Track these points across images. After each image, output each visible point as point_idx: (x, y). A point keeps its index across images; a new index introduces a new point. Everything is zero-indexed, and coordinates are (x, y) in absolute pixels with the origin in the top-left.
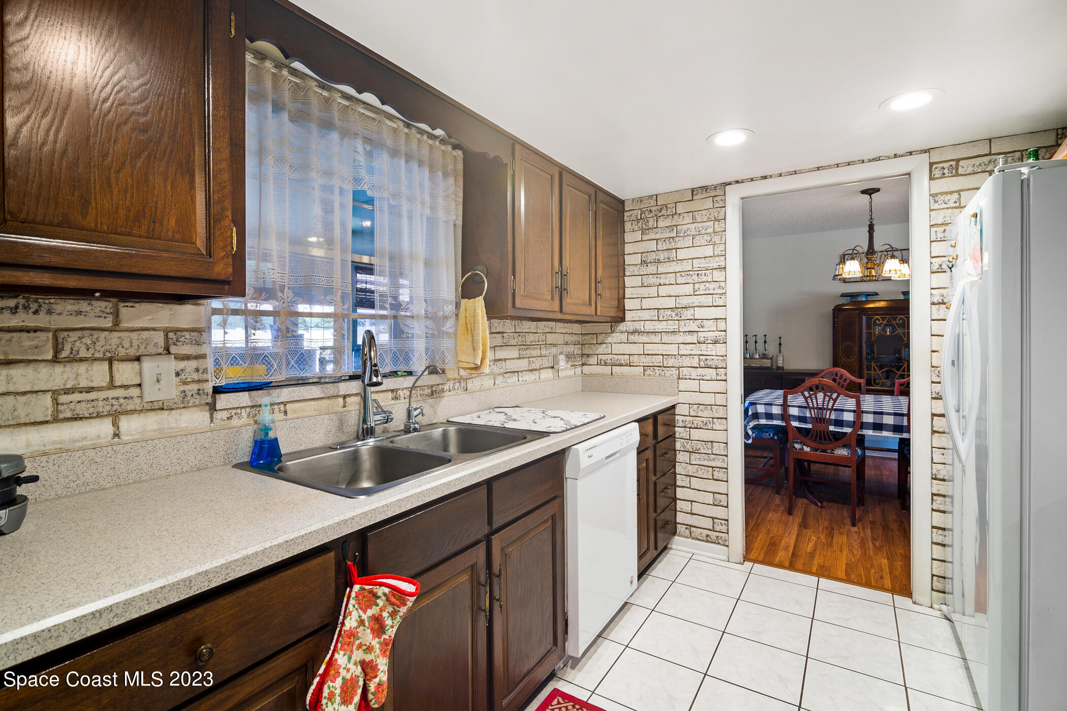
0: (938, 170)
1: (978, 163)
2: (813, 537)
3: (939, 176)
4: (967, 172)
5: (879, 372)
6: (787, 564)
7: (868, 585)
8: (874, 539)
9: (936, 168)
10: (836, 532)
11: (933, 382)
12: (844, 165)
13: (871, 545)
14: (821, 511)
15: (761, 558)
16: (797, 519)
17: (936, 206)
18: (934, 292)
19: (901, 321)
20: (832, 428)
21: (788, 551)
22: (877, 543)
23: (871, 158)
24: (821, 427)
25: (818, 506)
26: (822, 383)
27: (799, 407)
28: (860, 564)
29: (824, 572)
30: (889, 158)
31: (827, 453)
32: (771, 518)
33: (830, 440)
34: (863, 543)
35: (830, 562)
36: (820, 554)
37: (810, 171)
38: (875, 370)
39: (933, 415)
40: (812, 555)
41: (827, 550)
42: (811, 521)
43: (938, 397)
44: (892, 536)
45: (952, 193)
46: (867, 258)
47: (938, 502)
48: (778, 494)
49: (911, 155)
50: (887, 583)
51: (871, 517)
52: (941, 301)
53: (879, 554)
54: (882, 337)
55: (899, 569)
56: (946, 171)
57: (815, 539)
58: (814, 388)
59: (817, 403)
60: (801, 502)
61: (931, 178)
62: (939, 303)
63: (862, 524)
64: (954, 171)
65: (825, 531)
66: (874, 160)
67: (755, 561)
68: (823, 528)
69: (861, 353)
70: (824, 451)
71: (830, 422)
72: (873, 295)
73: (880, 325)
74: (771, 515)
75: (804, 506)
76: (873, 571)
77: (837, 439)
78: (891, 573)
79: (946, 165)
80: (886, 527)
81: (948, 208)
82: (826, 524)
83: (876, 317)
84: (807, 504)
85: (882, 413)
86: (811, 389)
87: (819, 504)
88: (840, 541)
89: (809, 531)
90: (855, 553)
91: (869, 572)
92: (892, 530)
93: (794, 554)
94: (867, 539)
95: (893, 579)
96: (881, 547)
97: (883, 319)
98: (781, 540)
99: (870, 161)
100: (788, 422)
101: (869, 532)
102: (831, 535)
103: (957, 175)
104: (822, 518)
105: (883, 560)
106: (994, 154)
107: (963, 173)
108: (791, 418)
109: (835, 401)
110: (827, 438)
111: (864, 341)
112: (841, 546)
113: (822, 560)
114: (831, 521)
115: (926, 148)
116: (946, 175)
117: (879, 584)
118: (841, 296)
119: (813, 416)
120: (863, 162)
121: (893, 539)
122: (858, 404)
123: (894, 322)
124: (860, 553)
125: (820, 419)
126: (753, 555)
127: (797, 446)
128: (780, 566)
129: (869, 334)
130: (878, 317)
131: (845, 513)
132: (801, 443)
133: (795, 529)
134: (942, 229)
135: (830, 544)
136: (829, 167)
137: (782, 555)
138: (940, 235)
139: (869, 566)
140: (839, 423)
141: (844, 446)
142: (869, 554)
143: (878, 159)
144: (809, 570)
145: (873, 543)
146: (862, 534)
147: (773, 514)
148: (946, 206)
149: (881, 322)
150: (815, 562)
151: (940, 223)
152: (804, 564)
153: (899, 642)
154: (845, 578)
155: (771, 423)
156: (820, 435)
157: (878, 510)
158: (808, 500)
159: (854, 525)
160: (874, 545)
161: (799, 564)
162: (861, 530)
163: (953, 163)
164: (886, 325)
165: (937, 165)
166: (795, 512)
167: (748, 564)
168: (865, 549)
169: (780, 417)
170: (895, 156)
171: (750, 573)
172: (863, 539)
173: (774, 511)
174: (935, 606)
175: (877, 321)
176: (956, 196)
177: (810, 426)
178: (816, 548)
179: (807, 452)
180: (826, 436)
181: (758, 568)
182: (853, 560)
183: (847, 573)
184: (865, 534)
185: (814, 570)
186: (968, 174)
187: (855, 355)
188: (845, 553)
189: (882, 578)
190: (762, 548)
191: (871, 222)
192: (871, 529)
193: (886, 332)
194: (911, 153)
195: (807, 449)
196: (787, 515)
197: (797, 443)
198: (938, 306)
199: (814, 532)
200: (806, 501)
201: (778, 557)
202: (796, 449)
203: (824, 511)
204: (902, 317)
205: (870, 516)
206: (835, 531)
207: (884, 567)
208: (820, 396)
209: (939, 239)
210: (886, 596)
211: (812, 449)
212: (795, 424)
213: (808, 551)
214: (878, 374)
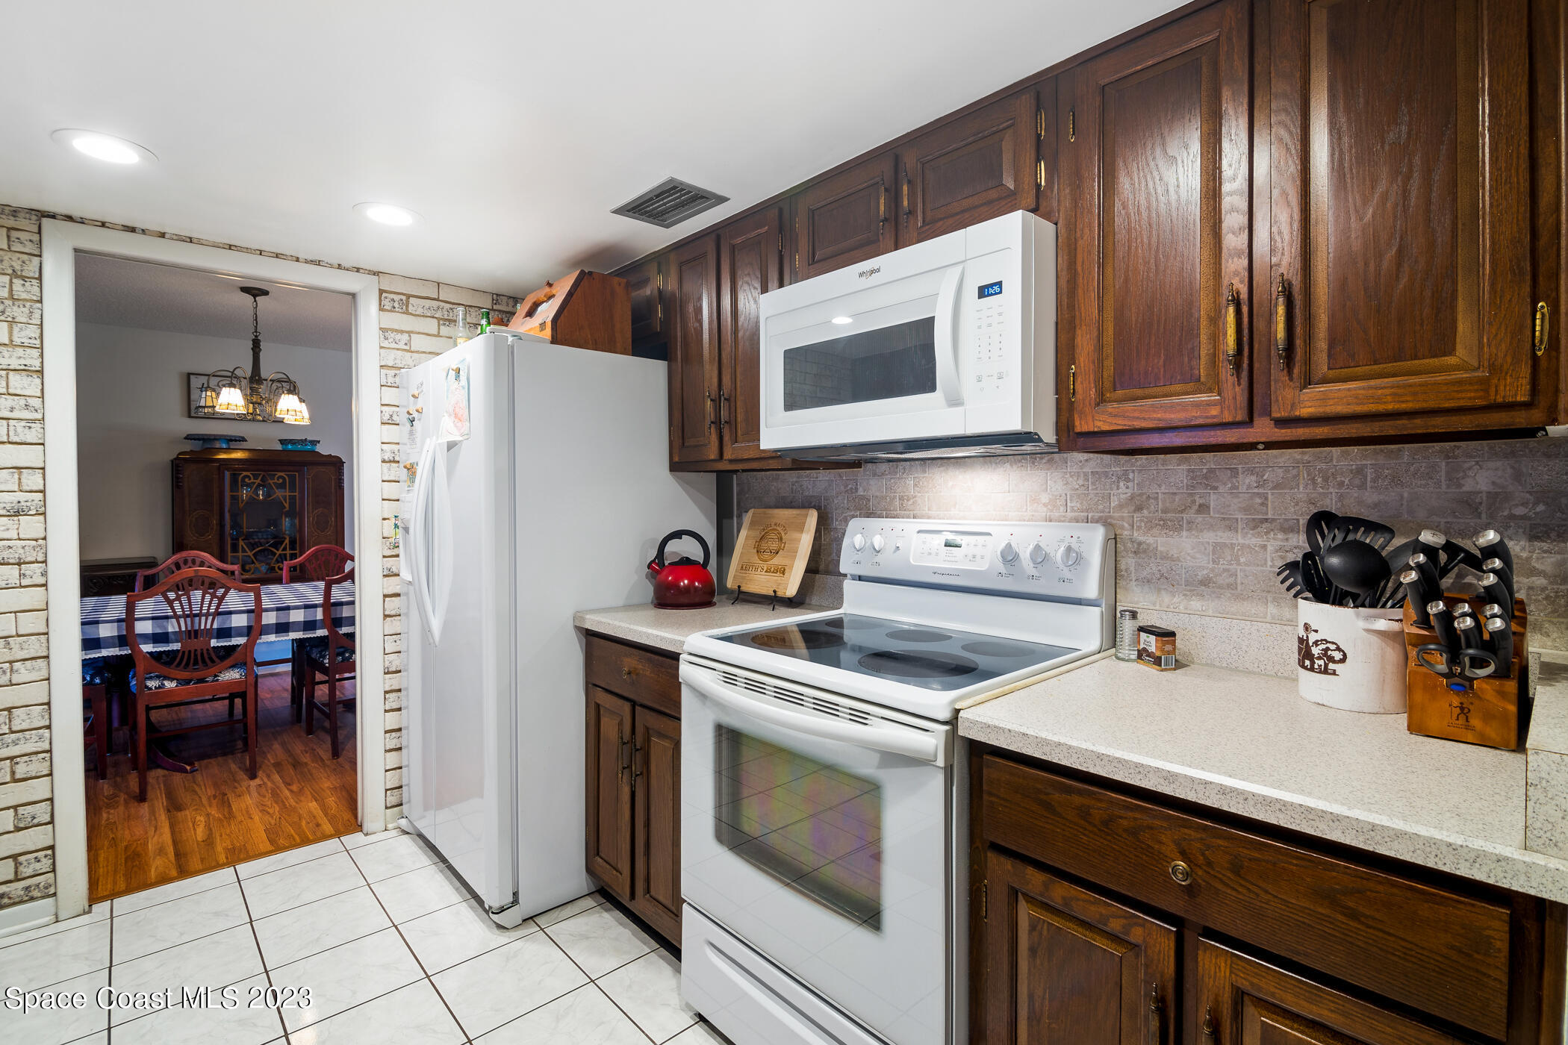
0: (388, 300)
1: (427, 306)
2: (198, 818)
3: (389, 308)
4: (417, 313)
5: (250, 554)
6: (174, 873)
7: (306, 842)
8: (288, 784)
9: (386, 298)
10: (231, 796)
11: (384, 557)
12: (272, 255)
13: (287, 792)
14: (194, 777)
15: (122, 886)
16: (159, 801)
17: (385, 344)
18: (385, 447)
19: (281, 481)
20: (214, 643)
21: (166, 854)
22: (294, 788)
23: (310, 258)
24: (196, 644)
25: (186, 771)
26: (200, 574)
27: (153, 618)
28: (283, 822)
29: (238, 855)
30: (331, 266)
31: (207, 682)
32: (108, 819)
33: (213, 661)
34: (275, 795)
35: (241, 838)
36: (221, 836)
37: (216, 246)
38: (244, 551)
39: (385, 596)
40: (209, 842)
41: (229, 825)
42: (184, 797)
43: (391, 574)
44: (309, 771)
45: (402, 332)
46: (251, 388)
47: (391, 700)
48: (104, 777)
49: (357, 271)
50: (327, 828)
51: (271, 759)
52: (392, 459)
53: (302, 798)
54: (253, 501)
55: (333, 804)
56: (396, 305)
57: (202, 819)
58: (186, 585)
59: (191, 608)
60: (155, 775)
61: (381, 309)
62: (390, 461)
63: (264, 772)
64: (404, 307)
65: (214, 802)
66: (312, 262)
67: (112, 896)
68: (209, 798)
69: (222, 526)
70: (202, 680)
71: (210, 633)
72: (236, 441)
73: (248, 485)
74: (105, 815)
75: (161, 779)
76: (304, 823)
77: (222, 658)
78: (326, 815)
79: (397, 298)
80: (296, 764)
81: (398, 349)
82: (211, 791)
83: (245, 473)
84: (164, 776)
85: (288, 608)
86: (177, 588)
87: (188, 768)
88: (243, 806)
89: (187, 812)
90: (271, 811)
91: (300, 826)
92: (306, 764)
93: (178, 855)
94: (278, 788)
95: (332, 820)
96: (301, 790)
97: (256, 477)
98: (146, 844)
99: (307, 262)
100: (134, 647)
101: (277, 777)
102: (224, 803)
103: (407, 313)
104: (199, 785)
105: (310, 804)
106: (441, 301)
107: (414, 313)
108: (139, 640)
109: (221, 599)
110: (207, 660)
111: (227, 510)
112: (247, 812)
113: (228, 842)
114: (216, 785)
115: (376, 269)
116: (397, 309)
117: (319, 834)
118: (186, 438)
119: (183, 629)
120: (298, 260)
121: (311, 775)
122: (258, 600)
123: (271, 482)
124: (277, 809)
125: (196, 632)
126: (101, 891)
127: (151, 684)
128: (164, 880)
129: (234, 498)
130: (248, 473)
131: (233, 766)
132: (158, 677)
133: (163, 818)
134: (392, 372)
135: (230, 816)
136: (248, 250)
137: (156, 865)
138: (391, 380)
139: (296, 819)
140: (225, 633)
141: (233, 666)
142: (291, 806)
143: (318, 263)
144: (214, 864)
145: (288, 789)
146: (269, 784)
147: (108, 812)
148: (396, 346)
149: (252, 480)
150: (219, 848)
151: (390, 365)
152: (202, 860)
153: (368, 885)
154: (271, 848)
155: (96, 656)
156: (196, 655)
157: (276, 746)
158: (164, 768)
159: (253, 777)
160: (291, 791)
161: (195, 862)
162: (266, 780)
163: (404, 298)
164: (259, 485)
165: (387, 295)
166: (150, 794)
167: (102, 908)
168: (283, 802)
169: (117, 641)
170: (339, 267)
171: (112, 918)
172: (273, 790)
173: (108, 806)
174: (390, 826)
175: (247, 480)
176: (406, 337)
177: (176, 646)
178: (211, 830)
179: (171, 691)
180: (206, 655)
181: (122, 903)
182: (273, 822)
183: (272, 841)
184: (273, 782)
185: (222, 859)
186: (418, 315)
187: (212, 529)
188: (256, 818)
189: (318, 825)
190: (115, 871)
191: (256, 336)
192: (278, 772)
193: (258, 495)
194: (358, 270)
195: (170, 685)
196: (136, 804)
197: (151, 678)
198: (388, 464)
199: (196, 810)
200: (160, 772)
201: (153, 870)
202: (151, 689)
203: (199, 777)
204: (282, 474)
205: (269, 756)
206: (229, 795)
207: (315, 812)
208: (197, 595)
209: (389, 384)
210: (333, 844)
211: (180, 682)
212: (147, 648)
213: (200, 839)
214: (249, 556)
